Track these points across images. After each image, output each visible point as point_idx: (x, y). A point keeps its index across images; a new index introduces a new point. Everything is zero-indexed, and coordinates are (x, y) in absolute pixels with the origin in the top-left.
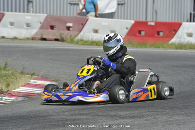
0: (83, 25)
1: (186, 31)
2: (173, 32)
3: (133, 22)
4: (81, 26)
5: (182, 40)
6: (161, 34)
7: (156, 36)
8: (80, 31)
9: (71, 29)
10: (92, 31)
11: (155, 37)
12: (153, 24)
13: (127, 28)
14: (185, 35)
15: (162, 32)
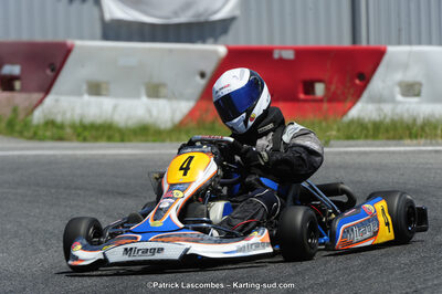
0: (57, 70)
1: (398, 76)
2: (357, 82)
3: (222, 50)
4: (49, 72)
5: (387, 109)
6: (320, 89)
7: (302, 96)
8: (47, 91)
9: (17, 85)
10: (85, 87)
11: (298, 100)
12: (289, 55)
13: (203, 75)
14: (397, 89)
15: (320, 81)
